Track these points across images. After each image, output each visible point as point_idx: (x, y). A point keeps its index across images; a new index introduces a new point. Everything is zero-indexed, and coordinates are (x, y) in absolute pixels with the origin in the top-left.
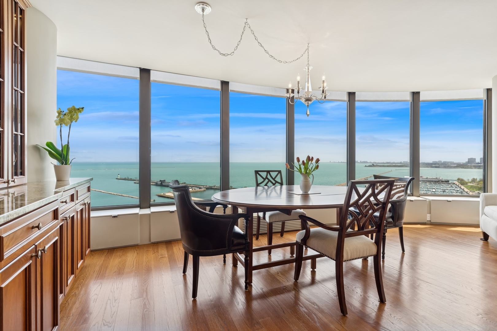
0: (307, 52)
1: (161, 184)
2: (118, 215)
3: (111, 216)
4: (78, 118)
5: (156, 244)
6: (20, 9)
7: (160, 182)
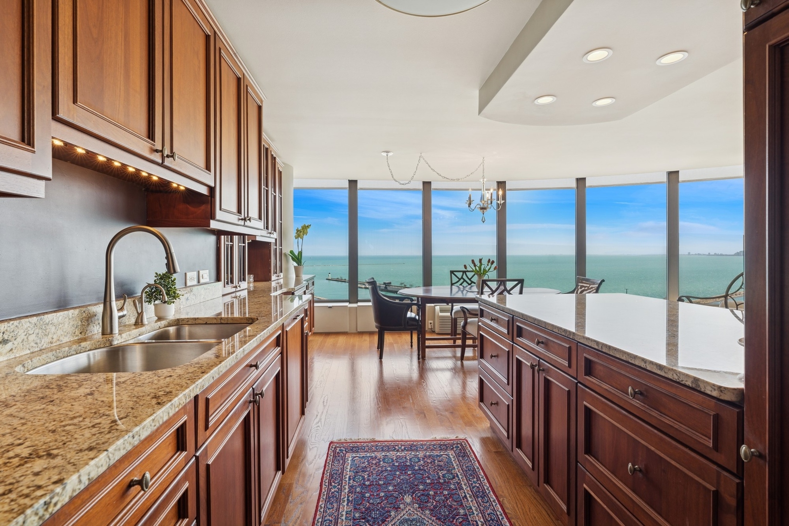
0: (482, 165)
1: (386, 288)
2: (333, 306)
3: (327, 306)
4: (307, 233)
5: (362, 333)
6: (279, 170)
7: (384, 286)
